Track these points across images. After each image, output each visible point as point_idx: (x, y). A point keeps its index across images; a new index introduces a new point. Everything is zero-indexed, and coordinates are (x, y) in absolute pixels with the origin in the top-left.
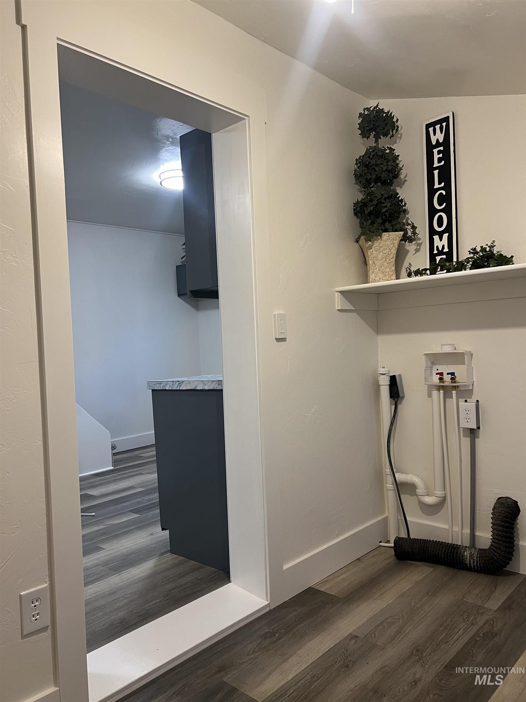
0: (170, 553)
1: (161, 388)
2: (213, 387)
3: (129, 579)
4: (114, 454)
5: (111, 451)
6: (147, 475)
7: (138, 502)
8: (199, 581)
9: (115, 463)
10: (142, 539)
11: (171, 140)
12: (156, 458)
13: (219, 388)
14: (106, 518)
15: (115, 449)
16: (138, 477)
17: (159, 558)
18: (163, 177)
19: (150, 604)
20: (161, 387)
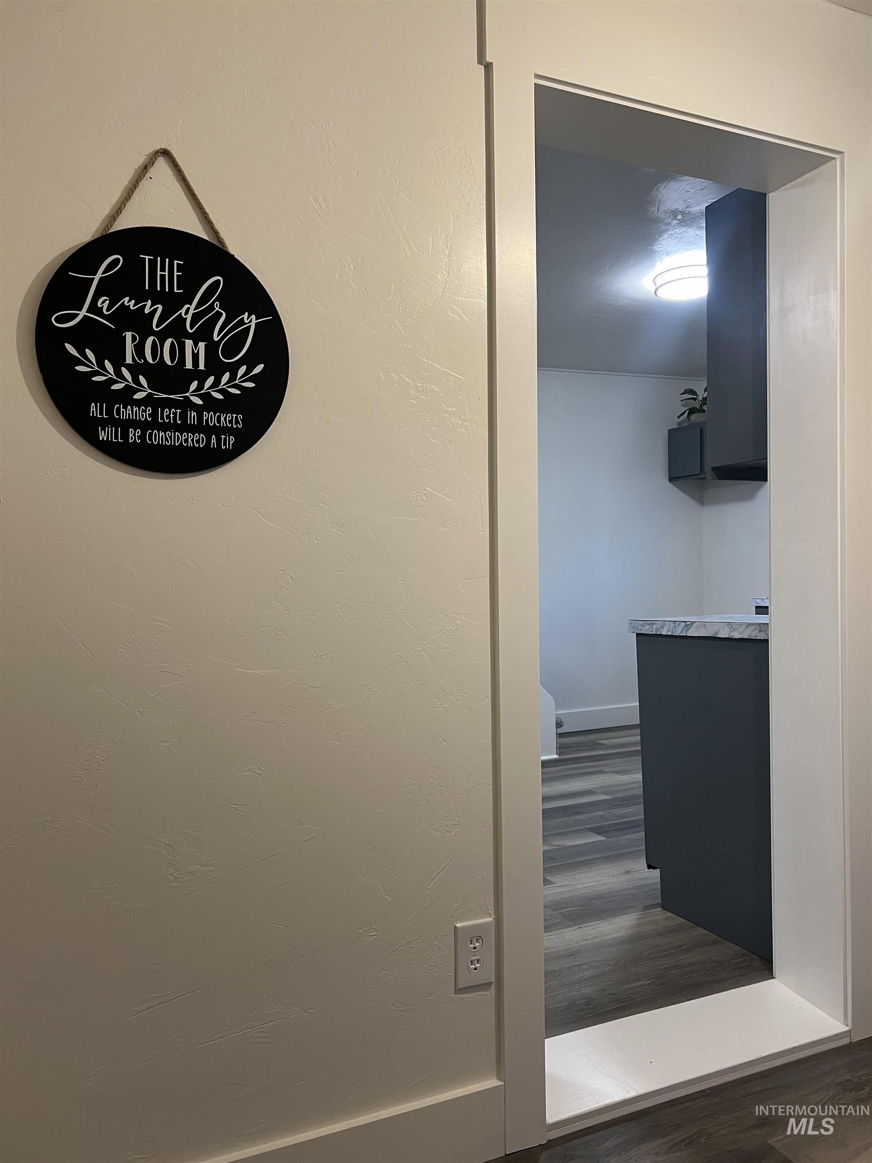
0: (661, 909)
1: (652, 631)
2: (750, 635)
3: (595, 937)
4: (560, 735)
5: (555, 730)
6: (613, 774)
7: (602, 817)
8: (715, 965)
9: (561, 749)
10: (611, 877)
11: (680, 217)
12: (640, 748)
13: (761, 636)
14: (553, 834)
15: (561, 726)
16: (598, 776)
17: (642, 914)
18: (659, 281)
19: (633, 985)
20: (654, 629)
